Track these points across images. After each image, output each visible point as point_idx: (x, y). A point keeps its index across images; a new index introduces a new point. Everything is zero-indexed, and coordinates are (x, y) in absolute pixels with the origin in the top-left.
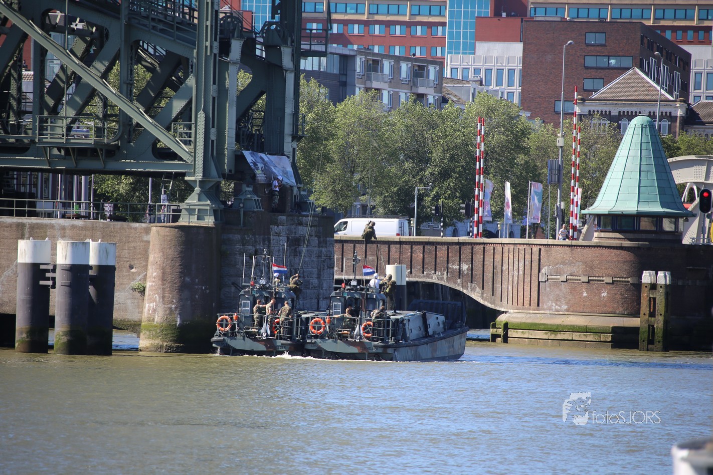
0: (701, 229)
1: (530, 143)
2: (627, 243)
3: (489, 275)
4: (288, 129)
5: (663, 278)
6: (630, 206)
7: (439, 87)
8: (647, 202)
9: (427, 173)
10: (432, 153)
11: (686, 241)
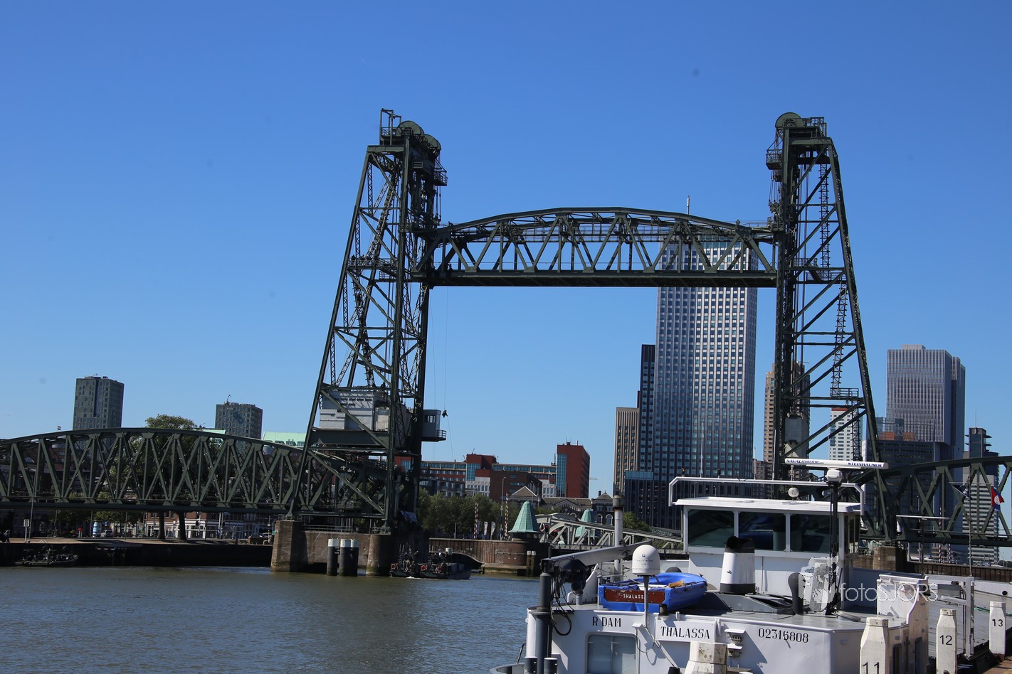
0: (545, 538)
1: (493, 509)
2: (522, 542)
3: (479, 552)
4: (415, 504)
5: (533, 553)
6: (524, 530)
7: (463, 491)
8: (529, 529)
9: (459, 519)
10: (461, 512)
11: (541, 541)
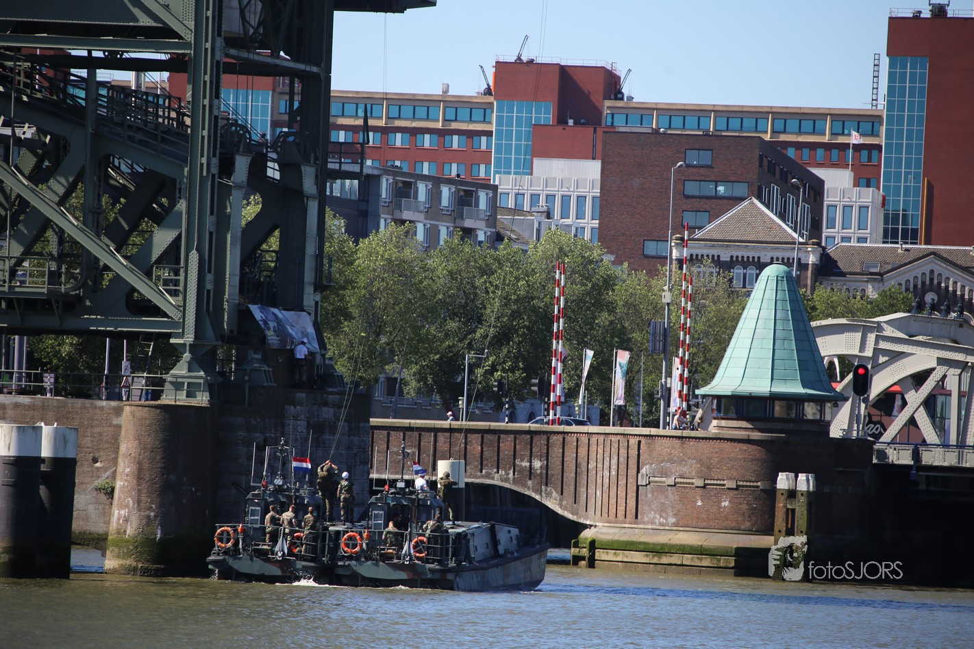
0: (854, 416)
1: (617, 295)
2: (757, 434)
3: (571, 476)
4: (309, 276)
5: (805, 483)
6: (761, 385)
7: (491, 220)
8: (784, 380)
9: (478, 335)
10: (485, 309)
11: (835, 433)
